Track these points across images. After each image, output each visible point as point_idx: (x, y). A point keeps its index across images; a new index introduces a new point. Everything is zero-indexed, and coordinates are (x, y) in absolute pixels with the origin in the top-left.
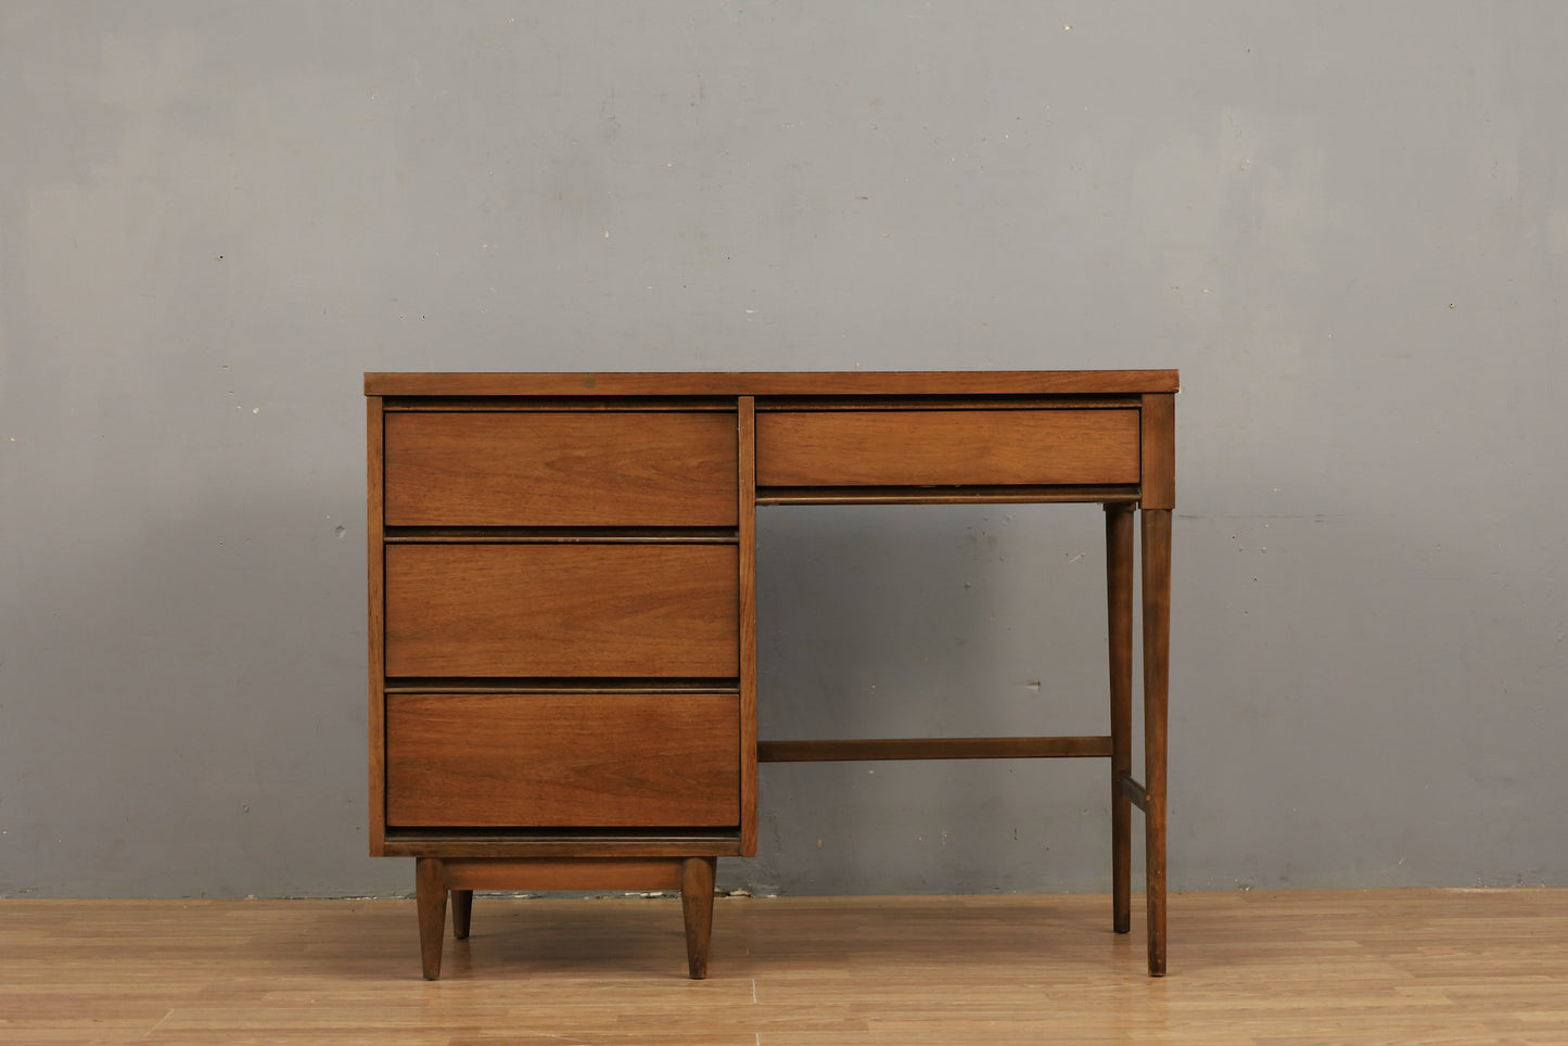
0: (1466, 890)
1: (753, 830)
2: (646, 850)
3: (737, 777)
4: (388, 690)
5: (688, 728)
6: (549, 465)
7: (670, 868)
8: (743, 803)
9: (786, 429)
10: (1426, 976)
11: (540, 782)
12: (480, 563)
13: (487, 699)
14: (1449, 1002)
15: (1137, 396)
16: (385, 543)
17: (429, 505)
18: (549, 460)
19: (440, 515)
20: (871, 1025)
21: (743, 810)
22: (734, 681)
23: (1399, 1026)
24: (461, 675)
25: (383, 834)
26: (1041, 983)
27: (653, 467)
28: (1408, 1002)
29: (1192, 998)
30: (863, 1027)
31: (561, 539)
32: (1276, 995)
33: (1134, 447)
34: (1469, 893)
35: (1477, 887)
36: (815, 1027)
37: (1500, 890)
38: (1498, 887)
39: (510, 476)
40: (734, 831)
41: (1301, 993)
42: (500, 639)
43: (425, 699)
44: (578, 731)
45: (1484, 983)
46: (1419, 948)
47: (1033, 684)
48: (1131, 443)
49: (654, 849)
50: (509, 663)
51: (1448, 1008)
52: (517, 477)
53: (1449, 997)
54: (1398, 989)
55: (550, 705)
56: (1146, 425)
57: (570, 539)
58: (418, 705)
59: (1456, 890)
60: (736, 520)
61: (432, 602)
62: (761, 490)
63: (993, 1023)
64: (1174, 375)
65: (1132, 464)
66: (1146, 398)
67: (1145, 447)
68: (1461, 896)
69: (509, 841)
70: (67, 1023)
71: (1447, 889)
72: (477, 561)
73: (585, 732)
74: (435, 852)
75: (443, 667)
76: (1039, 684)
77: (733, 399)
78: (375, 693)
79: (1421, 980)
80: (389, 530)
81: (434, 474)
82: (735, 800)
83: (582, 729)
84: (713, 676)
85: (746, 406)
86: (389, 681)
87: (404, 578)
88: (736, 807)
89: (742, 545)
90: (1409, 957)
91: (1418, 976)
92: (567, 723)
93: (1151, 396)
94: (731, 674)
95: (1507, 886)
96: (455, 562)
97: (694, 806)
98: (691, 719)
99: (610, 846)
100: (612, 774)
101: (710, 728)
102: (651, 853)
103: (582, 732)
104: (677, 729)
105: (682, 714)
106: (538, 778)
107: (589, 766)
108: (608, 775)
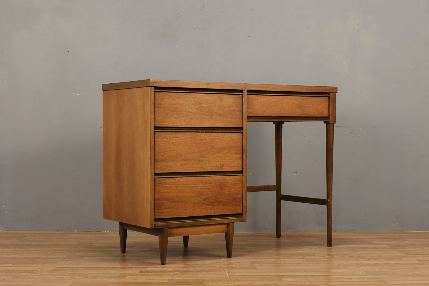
0: (415, 231)
1: (246, 214)
2: (221, 221)
3: (242, 199)
4: (156, 177)
5: (230, 185)
6: (197, 109)
7: (224, 226)
8: (244, 207)
9: (253, 100)
10: (410, 255)
11: (194, 203)
12: (179, 138)
13: (181, 179)
14: (417, 262)
15: (328, 93)
16: (155, 132)
17: (166, 120)
18: (197, 107)
19: (169, 124)
20: (257, 267)
21: (244, 209)
22: (241, 172)
23: (406, 268)
24: (174, 172)
25: (154, 221)
26: (302, 256)
27: (222, 110)
28: (406, 262)
29: (346, 260)
30: (255, 268)
31: (200, 131)
32: (369, 260)
33: (327, 107)
34: (416, 232)
35: (417, 230)
36: (242, 268)
37: (424, 231)
38: (424, 230)
39: (187, 112)
40: (241, 214)
41: (375, 259)
42: (184, 161)
43: (165, 179)
44: (204, 188)
45: (426, 257)
46: (406, 247)
47: (295, 173)
48: (326, 106)
49: (222, 221)
50: (187, 168)
51: (418, 264)
52: (189, 112)
53: (417, 260)
54: (403, 258)
55: (197, 180)
56: (330, 101)
57: (202, 131)
58: (163, 181)
59: (412, 231)
60: (242, 125)
61: (167, 150)
62: (249, 117)
63: (291, 267)
64: (336, 88)
65: (327, 111)
66: (330, 94)
67: (330, 107)
68: (413, 233)
69: (186, 221)
70: (29, 265)
71: (409, 231)
72: (178, 137)
73: (206, 188)
74: (168, 226)
75: (169, 170)
76: (296, 173)
77: (242, 91)
78: (152, 178)
79: (408, 256)
80: (156, 128)
81: (167, 111)
82: (241, 206)
83: (205, 187)
84: (237, 170)
85: (245, 93)
86: (156, 174)
87: (159, 143)
88: (242, 208)
89: (244, 133)
90: (404, 249)
91: (408, 255)
92: (201, 185)
93: (331, 93)
94: (241, 170)
95: (426, 230)
96: (173, 138)
97: (232, 208)
98: (231, 183)
99: (212, 221)
100: (212, 200)
101: (236, 186)
102: (222, 222)
103: (205, 188)
104: (228, 186)
105: (229, 182)
106: (194, 202)
107: (206, 198)
108: (211, 200)
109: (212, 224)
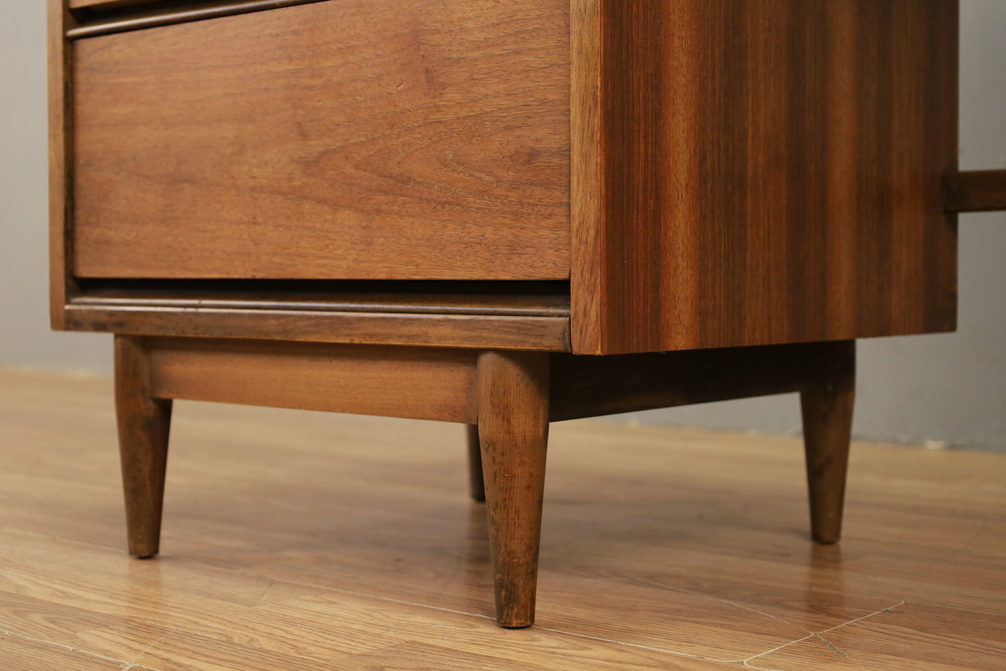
2: (405, 330)
4: (72, 31)
5: (476, 54)
7: (457, 373)
11: (253, 189)
21: (574, 242)
44: (305, 81)
49: (416, 329)
73: (317, 82)
83: (312, 77)
88: (563, 235)
92: (291, 67)
97: (489, 233)
98: (482, 36)
99: (347, 321)
100: (357, 167)
101: (517, 52)
102: (410, 337)
103: (312, 82)
104: (459, 60)
105: (470, 25)
106: (251, 183)
107: (323, 154)
108: (349, 170)
109: (347, 341)
